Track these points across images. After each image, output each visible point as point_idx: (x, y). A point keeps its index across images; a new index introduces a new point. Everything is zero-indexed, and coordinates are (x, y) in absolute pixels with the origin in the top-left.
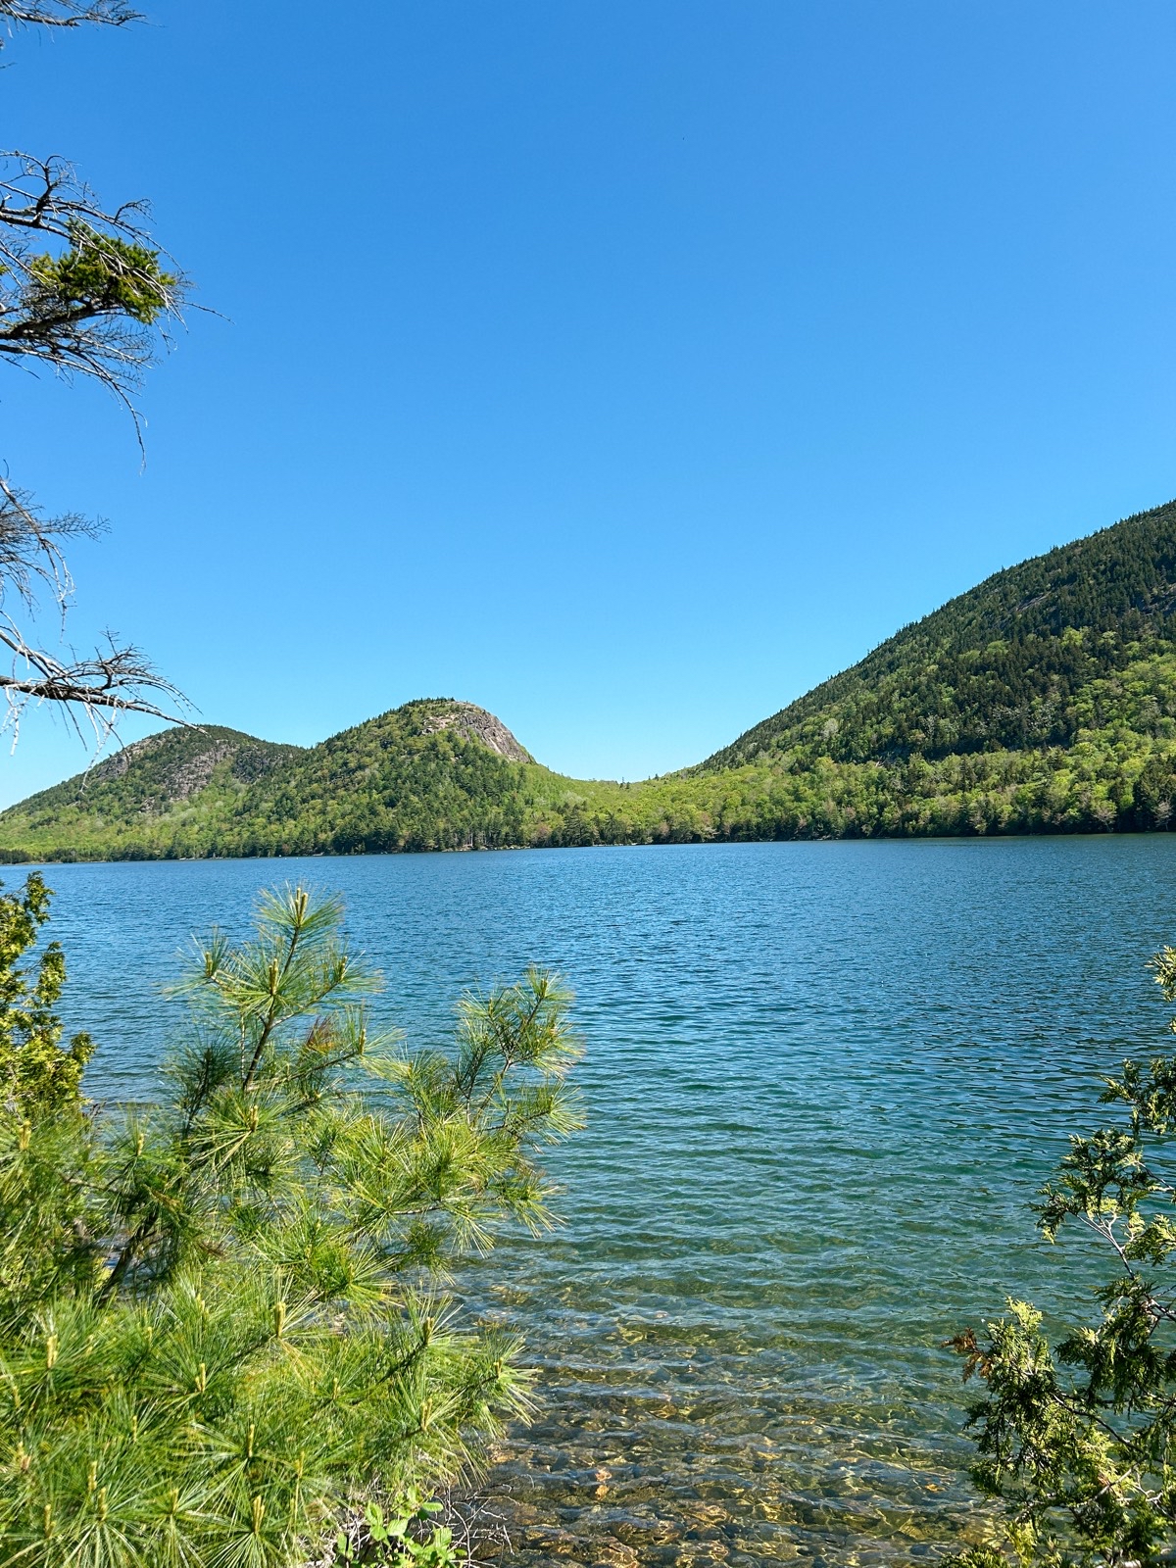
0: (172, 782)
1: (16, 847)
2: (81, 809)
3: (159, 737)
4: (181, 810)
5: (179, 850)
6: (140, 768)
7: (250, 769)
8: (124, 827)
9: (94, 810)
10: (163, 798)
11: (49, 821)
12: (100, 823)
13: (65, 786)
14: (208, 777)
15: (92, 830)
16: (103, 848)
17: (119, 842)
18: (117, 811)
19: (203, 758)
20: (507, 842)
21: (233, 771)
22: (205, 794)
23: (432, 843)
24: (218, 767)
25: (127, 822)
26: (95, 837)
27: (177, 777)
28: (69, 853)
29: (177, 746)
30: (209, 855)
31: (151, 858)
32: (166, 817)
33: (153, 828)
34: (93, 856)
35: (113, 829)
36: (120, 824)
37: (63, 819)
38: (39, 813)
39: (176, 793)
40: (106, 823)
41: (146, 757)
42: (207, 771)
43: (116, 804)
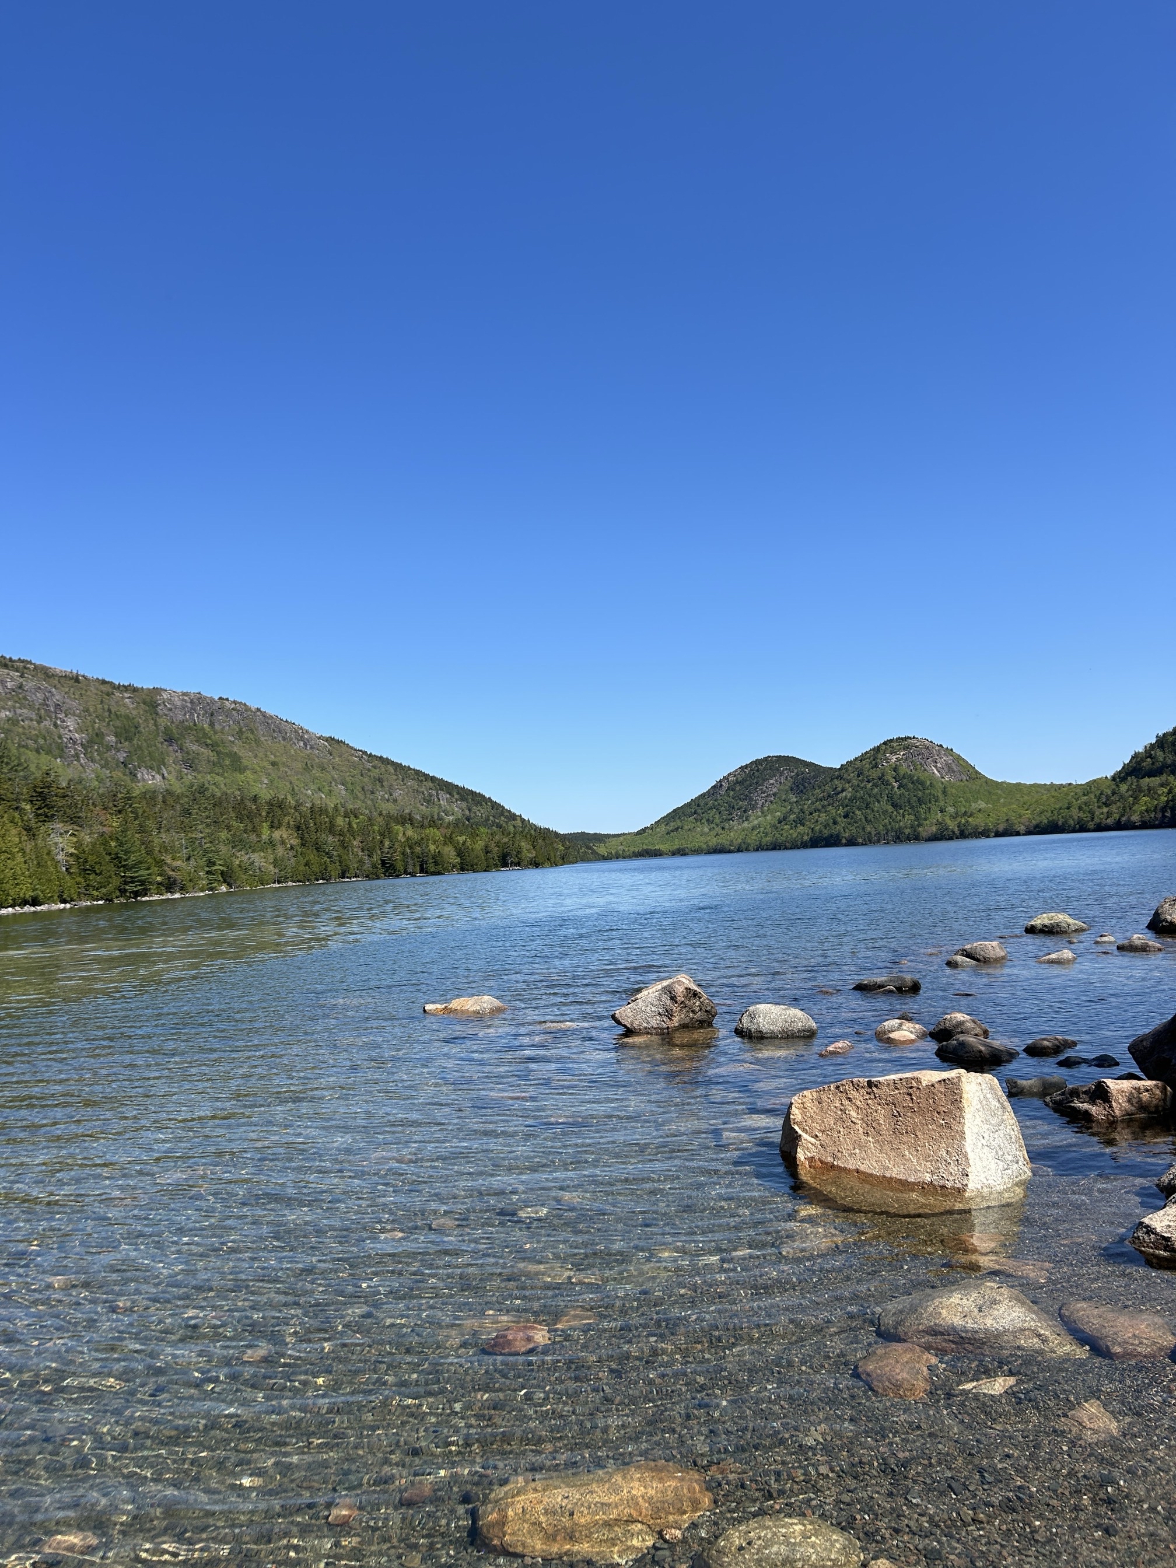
0: (751, 799)
1: (657, 847)
2: (697, 820)
3: (746, 766)
4: (756, 819)
5: (744, 846)
6: (733, 790)
7: (802, 787)
8: (721, 831)
9: (704, 821)
10: (745, 811)
11: (677, 829)
12: (706, 830)
13: (688, 805)
14: (774, 795)
15: (703, 833)
16: (704, 846)
17: (713, 842)
18: (717, 821)
19: (771, 781)
20: (908, 839)
21: (792, 789)
22: (772, 807)
23: (860, 840)
24: (782, 787)
25: (723, 828)
26: (702, 839)
27: (754, 796)
28: (683, 850)
29: (756, 774)
30: (757, 850)
31: (730, 852)
32: (746, 824)
33: (736, 831)
34: (698, 852)
35: (713, 833)
36: (718, 830)
37: (686, 827)
38: (672, 824)
39: (754, 807)
40: (710, 830)
41: (737, 782)
42: (775, 790)
43: (717, 816)
